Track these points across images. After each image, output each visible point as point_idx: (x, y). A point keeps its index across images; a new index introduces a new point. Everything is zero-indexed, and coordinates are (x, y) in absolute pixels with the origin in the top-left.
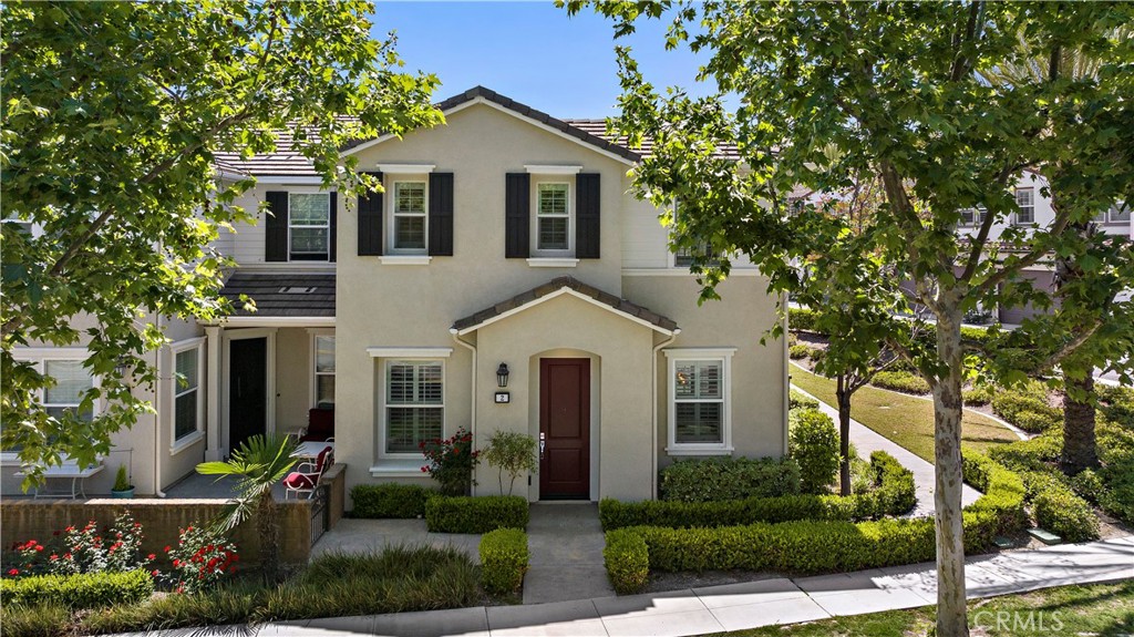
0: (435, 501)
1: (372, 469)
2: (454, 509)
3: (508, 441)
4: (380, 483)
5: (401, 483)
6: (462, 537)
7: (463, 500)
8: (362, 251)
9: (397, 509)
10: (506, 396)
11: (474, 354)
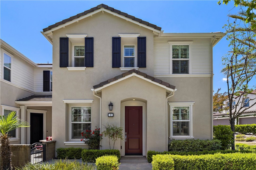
0: (85, 151)
1: (65, 143)
3: (113, 129)
5: (75, 147)
8: (61, 66)
10: (112, 115)
11: (101, 100)
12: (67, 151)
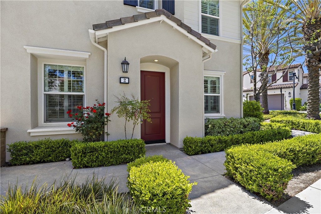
0: (79, 146)
1: (29, 131)
2: (93, 150)
4: (37, 139)
5: (53, 139)
6: (101, 169)
7: (101, 144)
9: (50, 156)
11: (105, 52)
12: (36, 148)
